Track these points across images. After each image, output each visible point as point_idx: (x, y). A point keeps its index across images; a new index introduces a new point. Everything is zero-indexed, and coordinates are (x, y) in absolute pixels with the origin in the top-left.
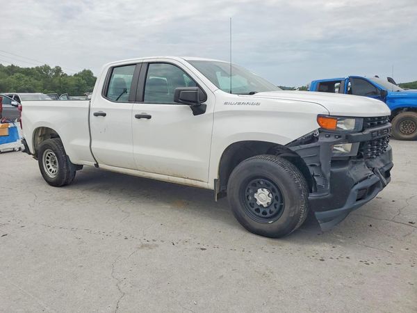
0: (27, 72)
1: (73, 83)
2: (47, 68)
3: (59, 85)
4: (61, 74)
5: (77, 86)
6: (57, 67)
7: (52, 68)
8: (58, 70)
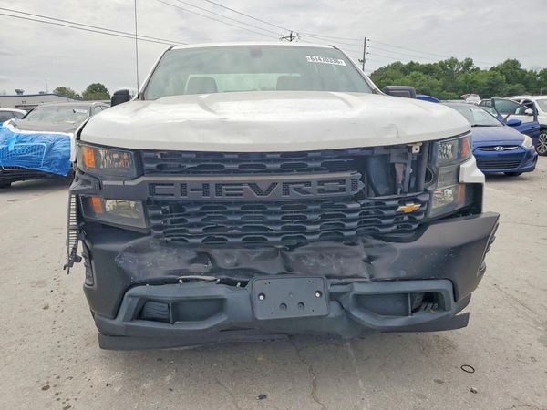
0: (428, 70)
1: (484, 80)
2: (453, 62)
3: (464, 84)
4: (471, 68)
5: (489, 84)
6: (467, 60)
7: (460, 61)
8: (469, 63)
